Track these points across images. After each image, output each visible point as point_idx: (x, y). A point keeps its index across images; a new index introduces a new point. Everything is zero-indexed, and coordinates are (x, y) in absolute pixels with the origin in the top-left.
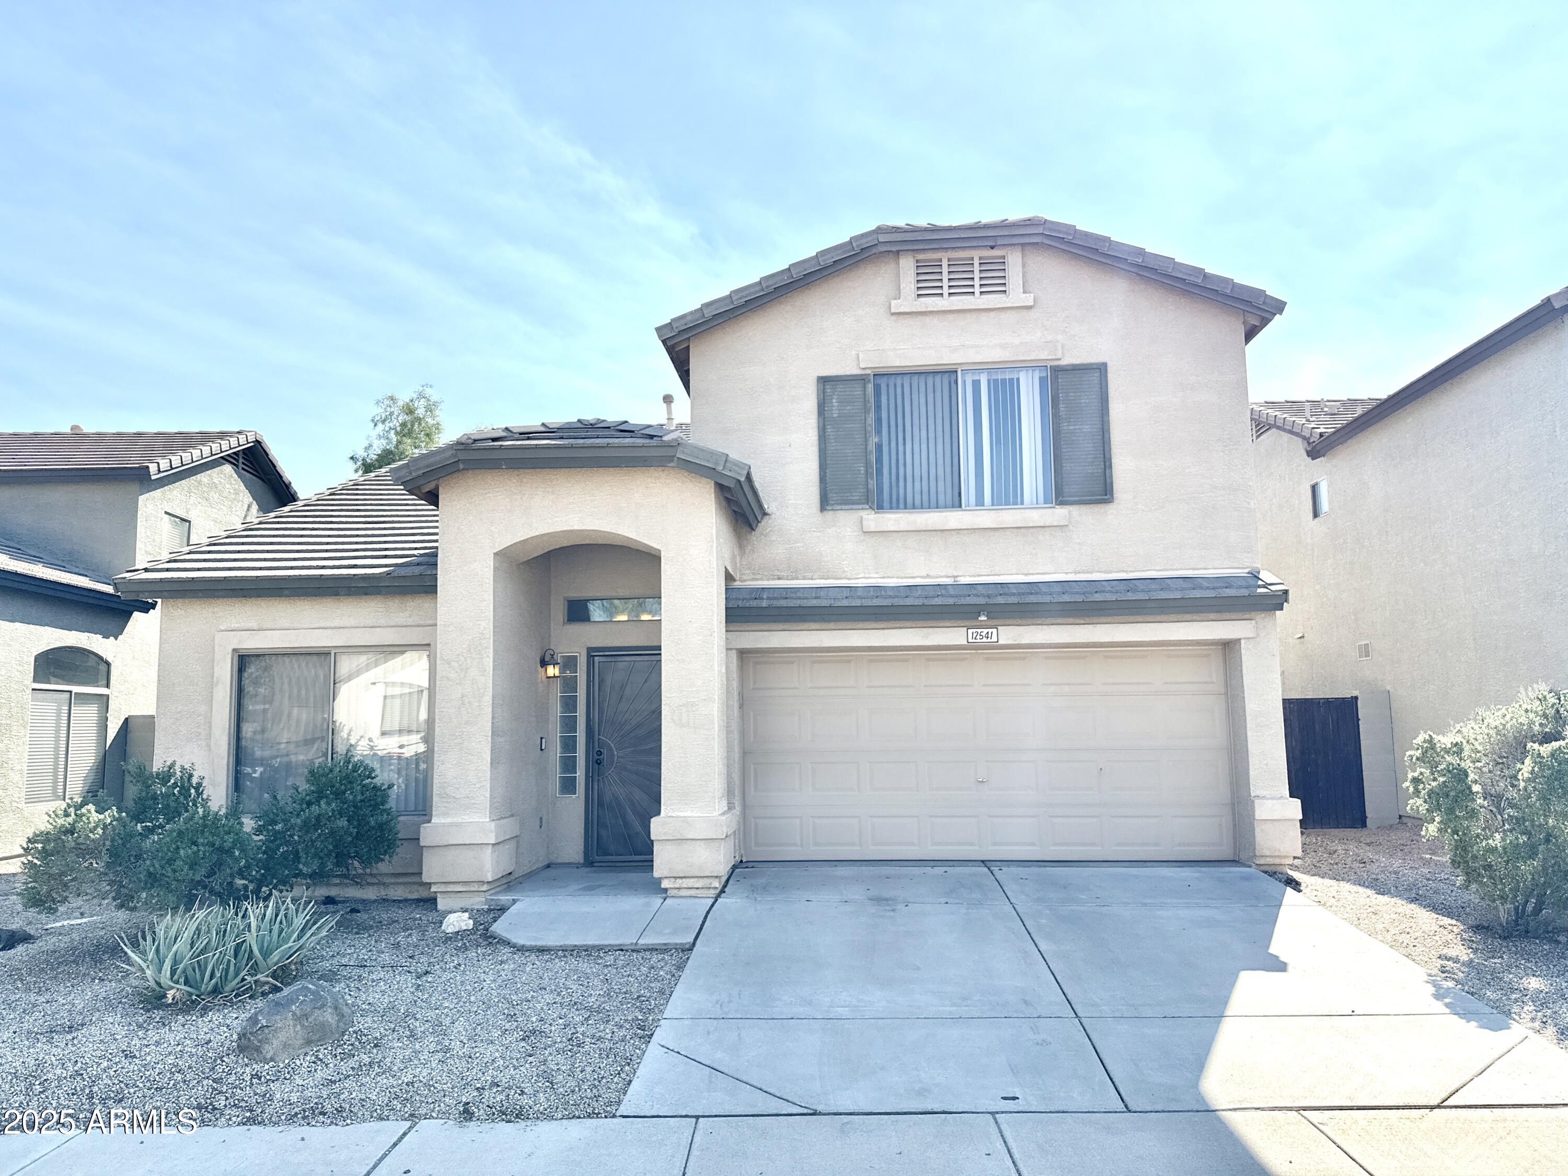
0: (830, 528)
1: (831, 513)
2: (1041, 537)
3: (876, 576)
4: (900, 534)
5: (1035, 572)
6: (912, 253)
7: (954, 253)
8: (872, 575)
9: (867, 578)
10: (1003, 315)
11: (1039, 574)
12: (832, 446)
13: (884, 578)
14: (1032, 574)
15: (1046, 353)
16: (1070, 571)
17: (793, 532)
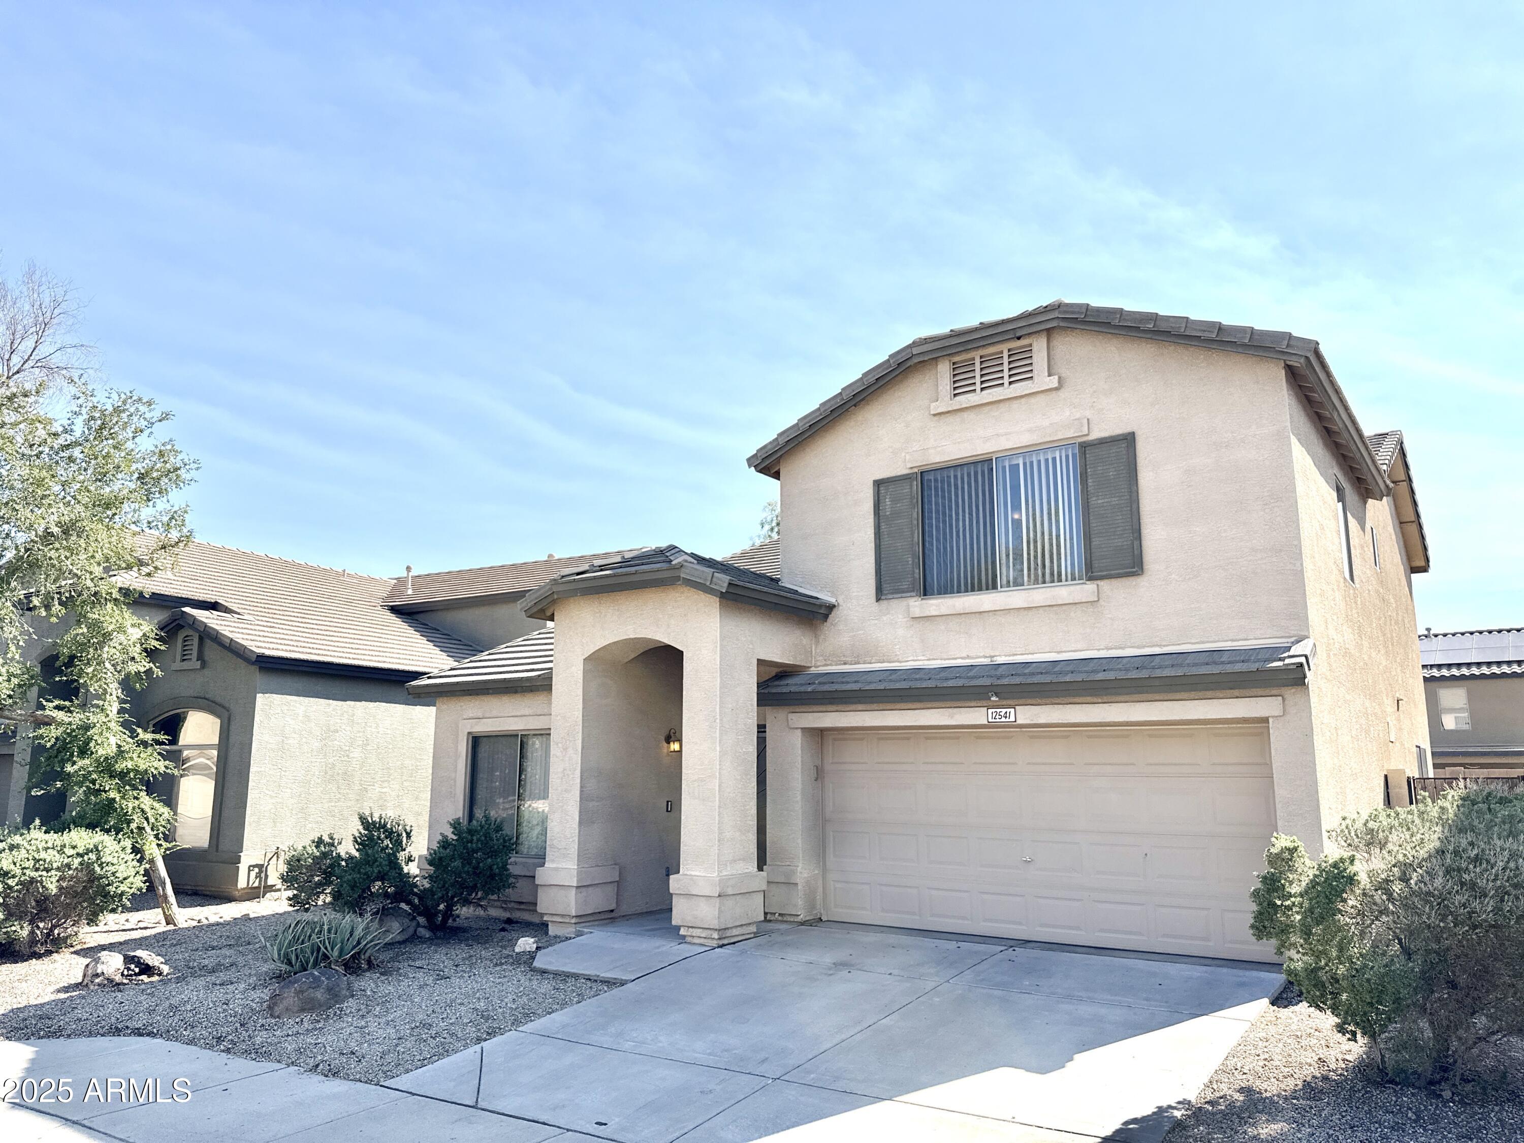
0: (885, 616)
1: (885, 602)
2: (1072, 614)
3: (923, 658)
4: (944, 618)
5: (1068, 649)
6: (948, 357)
7: (984, 351)
8: (919, 658)
9: (916, 660)
10: (1033, 400)
11: (1072, 651)
12: (886, 541)
13: (929, 660)
14: (1065, 652)
15: (1072, 431)
16: (1102, 647)
17: (856, 621)
